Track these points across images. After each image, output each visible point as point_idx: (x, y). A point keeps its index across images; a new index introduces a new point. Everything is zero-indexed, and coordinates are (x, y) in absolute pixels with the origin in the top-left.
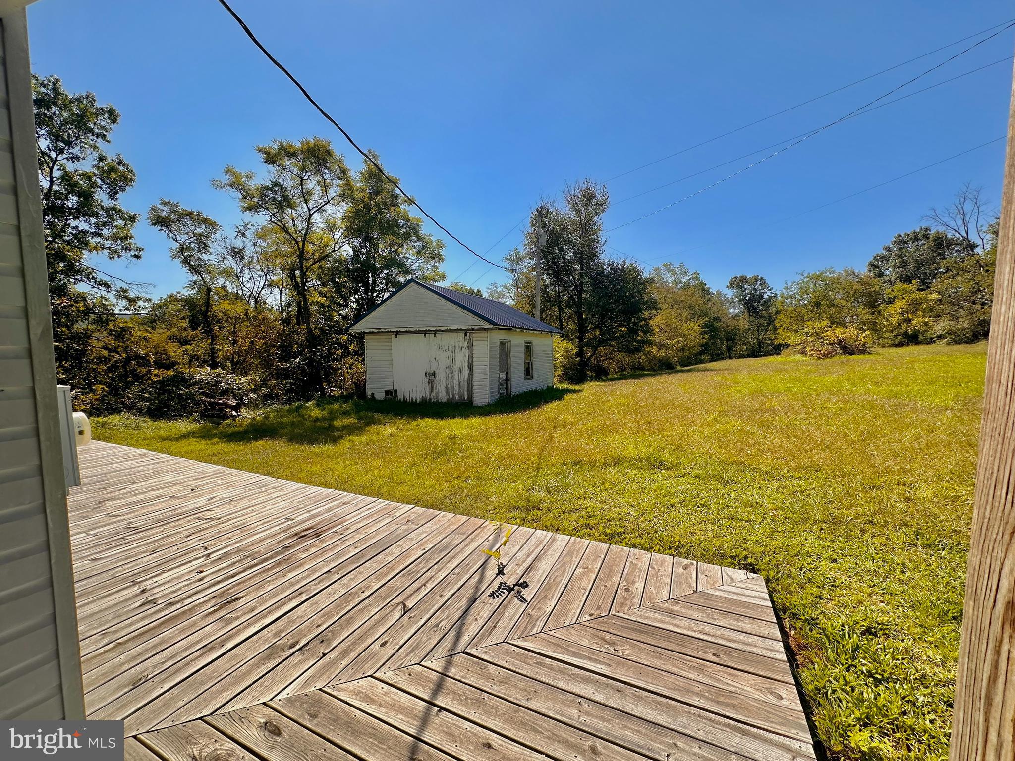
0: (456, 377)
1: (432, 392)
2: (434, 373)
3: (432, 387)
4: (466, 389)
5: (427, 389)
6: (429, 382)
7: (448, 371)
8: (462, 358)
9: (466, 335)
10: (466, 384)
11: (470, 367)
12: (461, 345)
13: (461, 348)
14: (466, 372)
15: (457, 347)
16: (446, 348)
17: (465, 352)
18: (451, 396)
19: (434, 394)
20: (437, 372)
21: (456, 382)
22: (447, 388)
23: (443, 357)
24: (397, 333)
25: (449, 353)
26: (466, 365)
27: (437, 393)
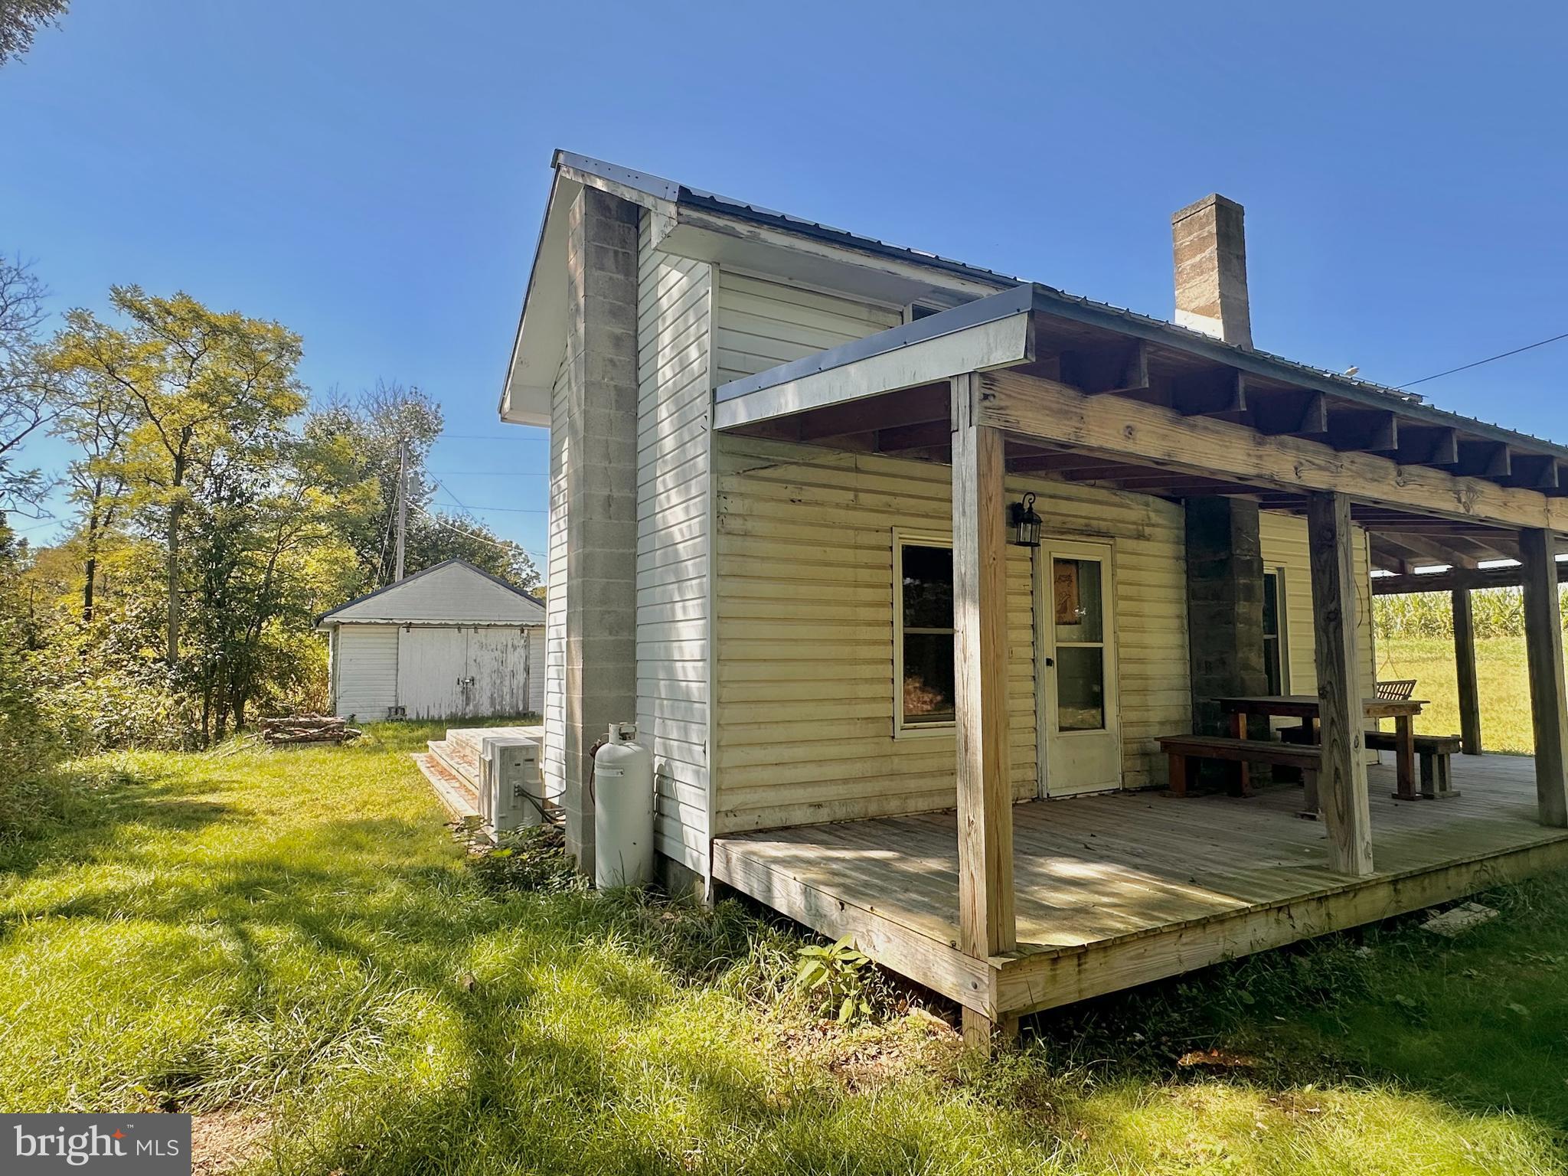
0: (507, 683)
1: (467, 704)
2: (473, 680)
3: (468, 699)
4: (521, 697)
5: (460, 701)
6: (462, 692)
7: (494, 676)
8: (515, 659)
9: (522, 632)
10: (521, 691)
11: (527, 670)
12: (516, 643)
13: (514, 648)
14: (521, 677)
15: (510, 646)
16: (494, 647)
17: (521, 651)
18: (498, 707)
19: (471, 707)
20: (477, 678)
21: (506, 690)
22: (492, 698)
23: (488, 659)
24: (409, 626)
25: (498, 654)
26: (522, 666)
27: (475, 706)
